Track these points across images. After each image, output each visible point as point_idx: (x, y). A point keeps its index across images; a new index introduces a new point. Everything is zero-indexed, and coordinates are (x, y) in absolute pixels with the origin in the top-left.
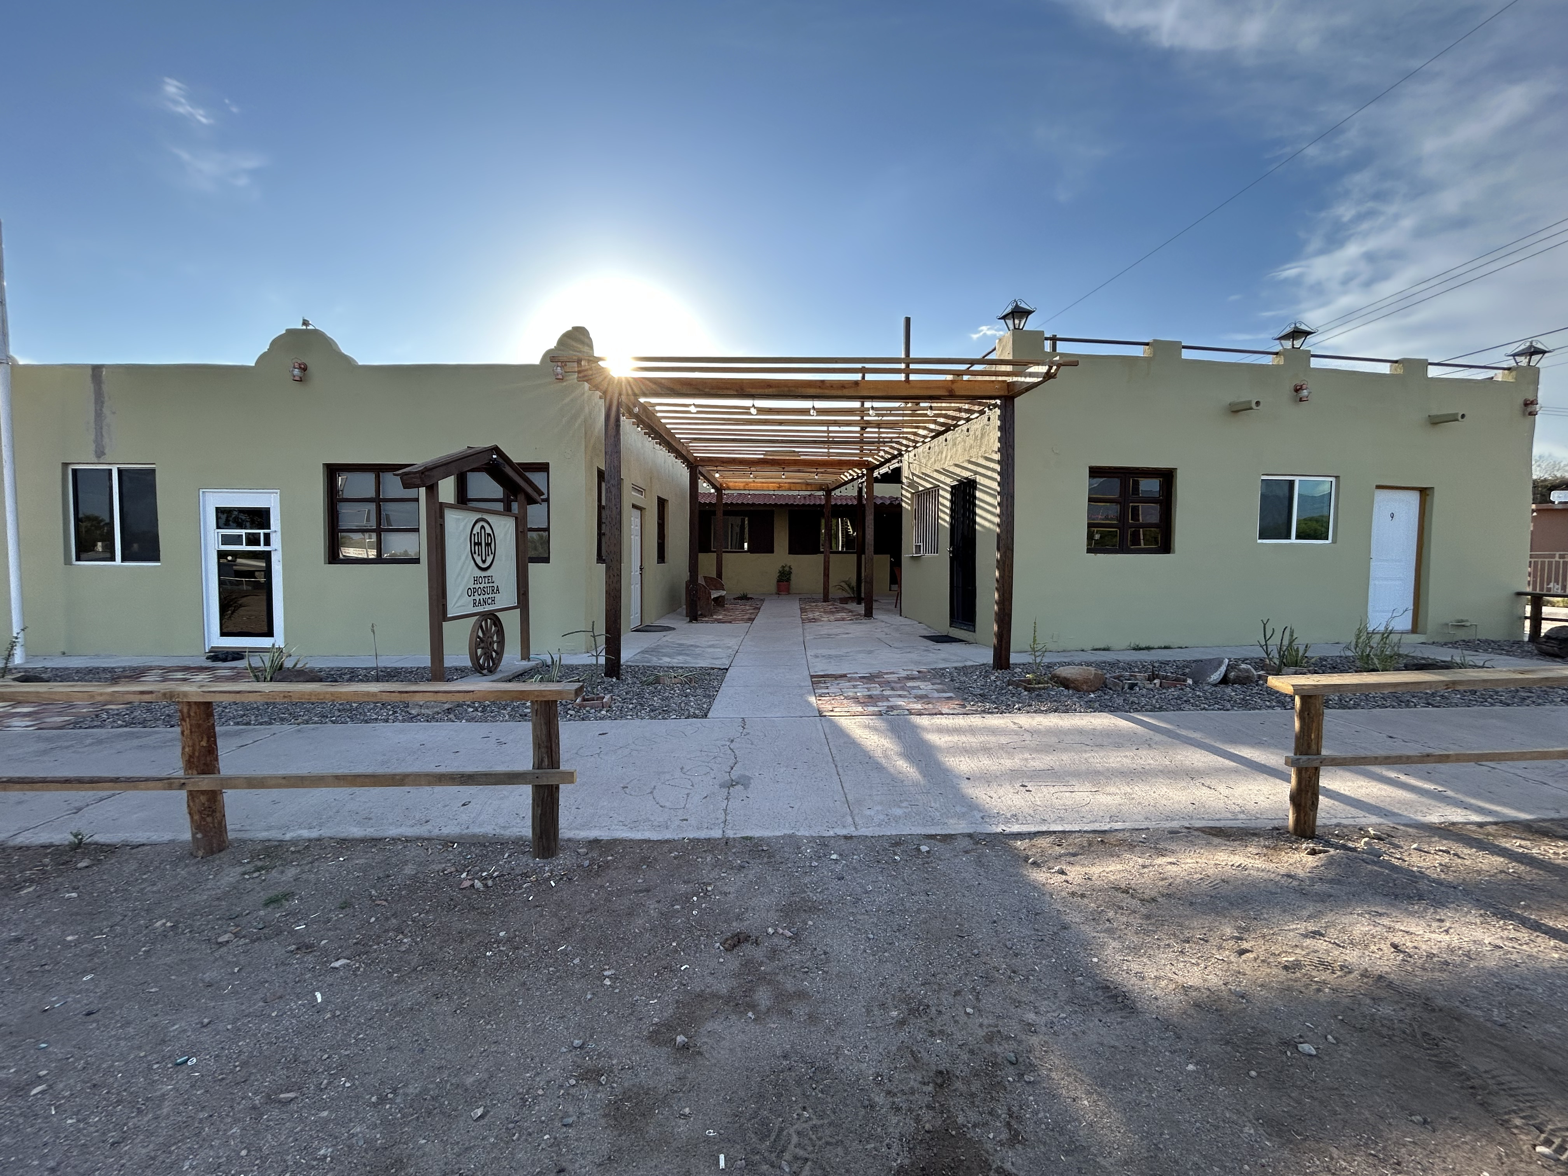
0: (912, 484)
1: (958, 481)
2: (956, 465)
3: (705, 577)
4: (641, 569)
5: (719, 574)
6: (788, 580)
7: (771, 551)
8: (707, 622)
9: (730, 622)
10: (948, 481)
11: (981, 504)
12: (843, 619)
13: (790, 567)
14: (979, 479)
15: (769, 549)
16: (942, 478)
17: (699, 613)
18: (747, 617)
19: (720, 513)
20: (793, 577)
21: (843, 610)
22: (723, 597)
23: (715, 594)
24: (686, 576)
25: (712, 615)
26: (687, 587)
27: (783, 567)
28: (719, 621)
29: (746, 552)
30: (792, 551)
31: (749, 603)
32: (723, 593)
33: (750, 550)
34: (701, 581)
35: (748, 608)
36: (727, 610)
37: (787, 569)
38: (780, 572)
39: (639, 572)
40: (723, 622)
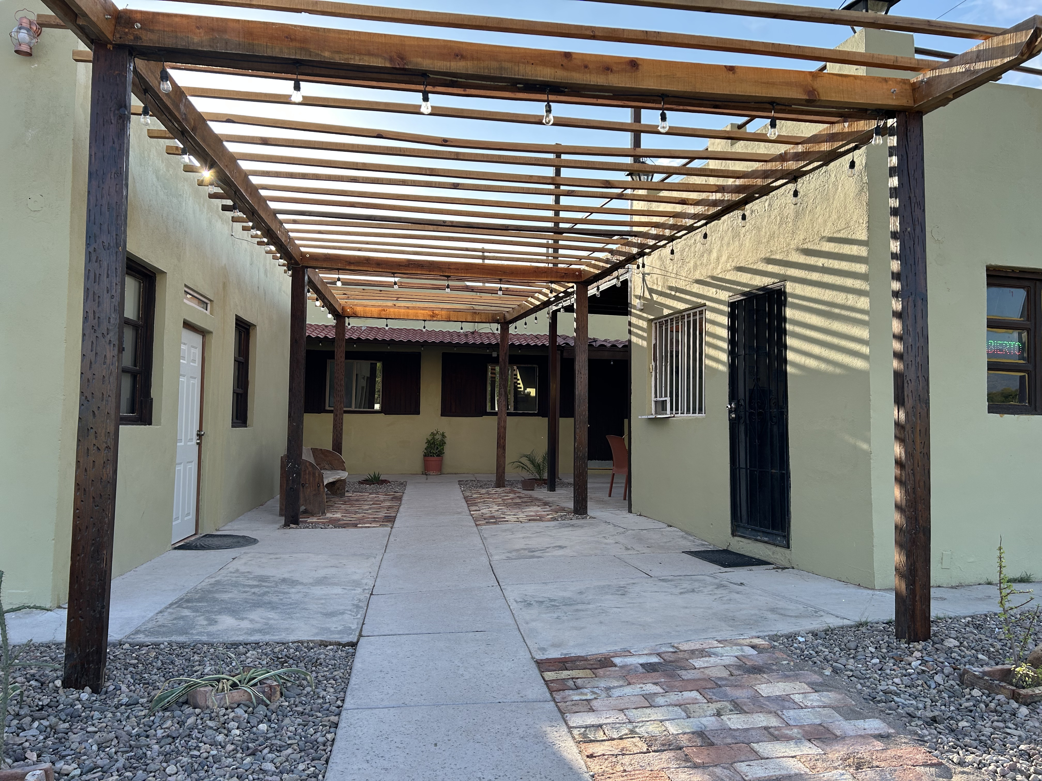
0: (648, 306)
1: (743, 294)
2: (740, 269)
3: (314, 451)
4: (200, 436)
5: (338, 446)
6: (440, 454)
7: (417, 411)
8: (315, 526)
9: (355, 526)
10: (724, 296)
11: (798, 330)
12: (541, 519)
13: (443, 435)
14: (790, 287)
15: (414, 409)
16: (711, 292)
17: (302, 508)
18: (382, 514)
19: (340, 354)
20: (447, 449)
21: (533, 501)
22: (344, 481)
23: (329, 477)
24: (281, 448)
25: (324, 513)
26: (282, 467)
27: (433, 434)
28: (336, 524)
29: (377, 412)
30: (446, 411)
31: (383, 488)
32: (343, 475)
33: (383, 411)
34: (307, 456)
35: (382, 497)
36: (349, 502)
37: (438, 437)
38: (428, 442)
39: (195, 440)
40: (344, 526)
